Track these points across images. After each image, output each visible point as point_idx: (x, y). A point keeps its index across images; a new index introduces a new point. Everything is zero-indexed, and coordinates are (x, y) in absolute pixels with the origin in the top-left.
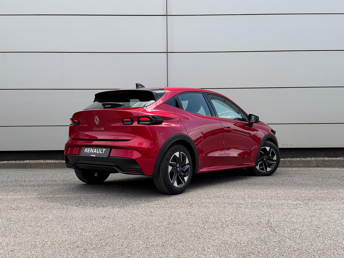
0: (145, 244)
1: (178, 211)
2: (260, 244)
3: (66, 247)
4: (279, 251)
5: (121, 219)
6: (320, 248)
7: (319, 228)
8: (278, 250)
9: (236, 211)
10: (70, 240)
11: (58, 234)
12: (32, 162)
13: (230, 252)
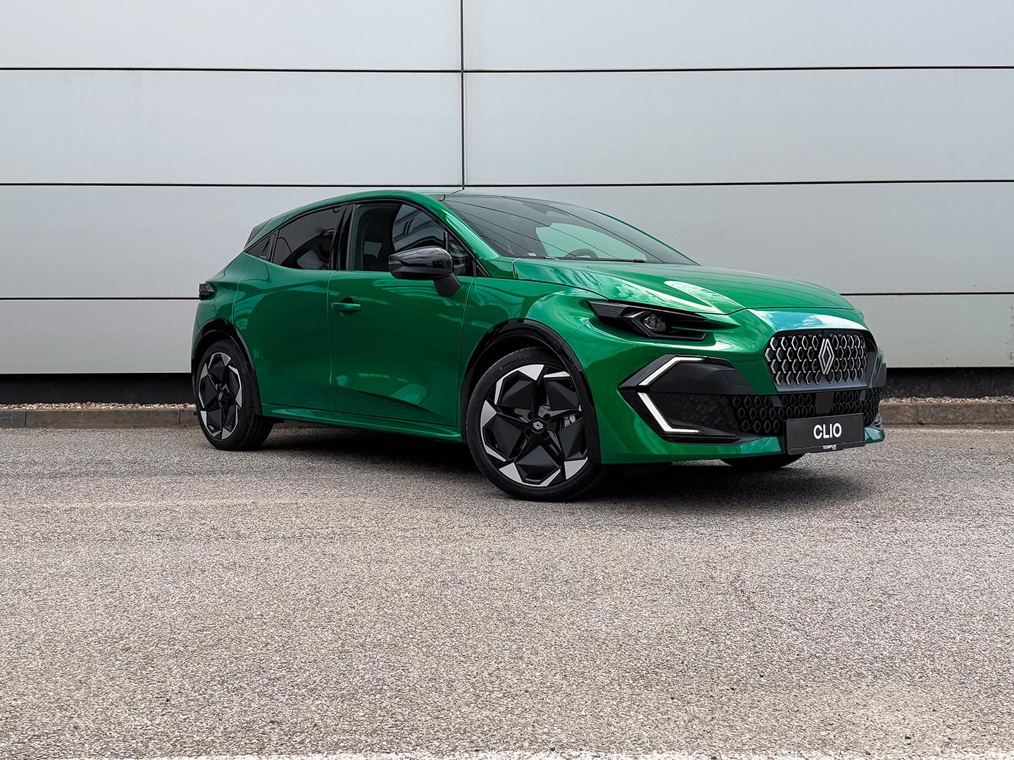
0: (340, 642)
1: (467, 549)
2: (696, 642)
3: (89, 651)
4: (752, 660)
5: (283, 569)
6: (882, 654)
7: (890, 596)
8: (749, 657)
9: (644, 547)
10: (108, 631)
11: (75, 612)
12: (46, 407)
13: (598, 663)
